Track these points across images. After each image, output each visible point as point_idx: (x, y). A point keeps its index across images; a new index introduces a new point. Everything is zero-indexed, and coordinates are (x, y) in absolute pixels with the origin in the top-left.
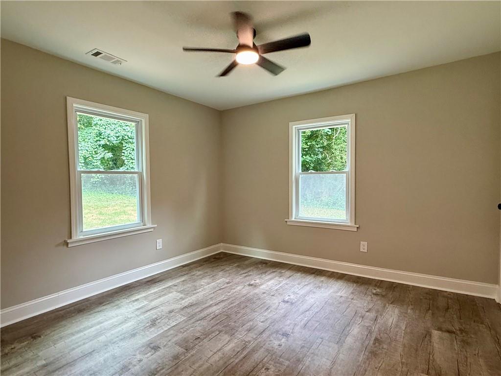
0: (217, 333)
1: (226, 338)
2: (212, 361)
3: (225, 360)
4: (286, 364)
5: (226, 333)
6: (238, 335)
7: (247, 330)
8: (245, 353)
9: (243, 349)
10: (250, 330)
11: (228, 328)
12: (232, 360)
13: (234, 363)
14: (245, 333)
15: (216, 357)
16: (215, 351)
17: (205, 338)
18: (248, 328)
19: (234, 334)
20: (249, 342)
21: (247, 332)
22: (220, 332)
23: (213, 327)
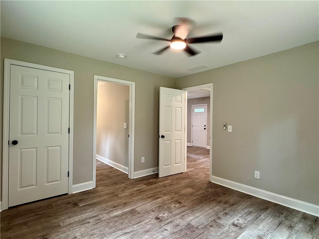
0: (199, 227)
1: (193, 223)
2: (200, 214)
3: (193, 213)
4: (166, 206)
5: (193, 226)
6: (185, 223)
7: (179, 225)
8: (183, 214)
9: (183, 215)
10: (177, 225)
11: (192, 230)
12: (190, 212)
13: (189, 211)
14: (181, 224)
15: (197, 215)
16: (199, 218)
17: (206, 225)
18: (178, 227)
19: (188, 225)
20: (179, 218)
21: (180, 224)
22: (197, 228)
23: (203, 233)
